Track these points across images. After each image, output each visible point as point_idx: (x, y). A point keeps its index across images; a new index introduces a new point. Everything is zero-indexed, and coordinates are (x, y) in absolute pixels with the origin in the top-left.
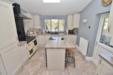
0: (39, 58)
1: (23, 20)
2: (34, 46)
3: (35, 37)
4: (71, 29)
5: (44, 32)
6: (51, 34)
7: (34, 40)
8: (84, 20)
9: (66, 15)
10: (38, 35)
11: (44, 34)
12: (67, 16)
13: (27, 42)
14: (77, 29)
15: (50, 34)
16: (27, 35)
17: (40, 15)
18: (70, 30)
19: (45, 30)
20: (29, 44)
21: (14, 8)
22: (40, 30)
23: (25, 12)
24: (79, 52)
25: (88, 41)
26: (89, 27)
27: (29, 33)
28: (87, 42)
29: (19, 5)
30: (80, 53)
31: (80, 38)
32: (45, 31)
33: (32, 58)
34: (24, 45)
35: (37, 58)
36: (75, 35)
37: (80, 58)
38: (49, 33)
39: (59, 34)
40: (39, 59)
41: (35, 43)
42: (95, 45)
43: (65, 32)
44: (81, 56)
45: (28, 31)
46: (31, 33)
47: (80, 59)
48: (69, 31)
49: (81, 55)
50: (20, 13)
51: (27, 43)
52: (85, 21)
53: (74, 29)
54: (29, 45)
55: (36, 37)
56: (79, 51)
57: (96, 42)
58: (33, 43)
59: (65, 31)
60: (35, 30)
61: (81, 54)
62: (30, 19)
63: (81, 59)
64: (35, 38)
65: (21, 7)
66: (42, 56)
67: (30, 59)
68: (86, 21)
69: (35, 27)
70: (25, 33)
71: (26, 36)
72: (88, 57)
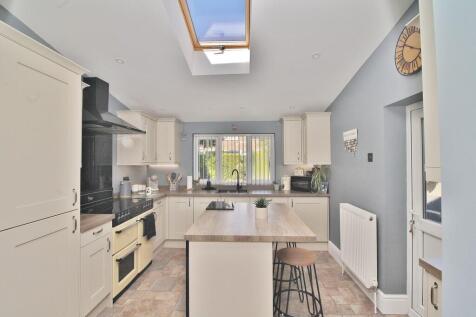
0: (157, 298)
1: (114, 136)
2: (141, 239)
3: (149, 204)
4: (300, 173)
5: (190, 185)
6: (220, 191)
7: (143, 215)
8: (345, 133)
9: (277, 119)
10: (166, 196)
11: (190, 192)
12: (281, 121)
13: (113, 216)
14: (326, 168)
15: (213, 193)
16: (119, 194)
17: (178, 122)
18: (296, 175)
19: (196, 178)
20: (119, 228)
21: (85, 91)
22: (174, 176)
23: (125, 108)
24: (345, 273)
25: (374, 216)
26: (370, 158)
27: (130, 186)
28: (371, 220)
29: (106, 85)
30: (350, 279)
31: (341, 205)
32: (194, 182)
33: (127, 300)
34: (99, 229)
35: (149, 300)
36: (320, 195)
37: (353, 302)
38: (209, 187)
39: (254, 193)
40: (155, 303)
41: (149, 229)
42: (409, 235)
43: (277, 187)
44: (356, 291)
45: (126, 179)
46: (136, 188)
47: (350, 309)
48: (294, 179)
49: (351, 285)
50: (105, 109)
51: (115, 223)
52: (350, 135)
53: (311, 173)
54: (118, 232)
55: (155, 204)
56: (343, 269)
57: (409, 218)
58: (141, 226)
59: (275, 183)
60: (154, 177)
61: (356, 285)
62: (140, 131)
63: (356, 308)
64: (152, 206)
65: (111, 91)
66: (170, 290)
67: (115, 300)
68: (355, 136)
69: (156, 163)
70: (113, 186)
71: (115, 197)
72: (386, 292)
